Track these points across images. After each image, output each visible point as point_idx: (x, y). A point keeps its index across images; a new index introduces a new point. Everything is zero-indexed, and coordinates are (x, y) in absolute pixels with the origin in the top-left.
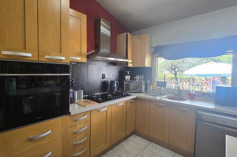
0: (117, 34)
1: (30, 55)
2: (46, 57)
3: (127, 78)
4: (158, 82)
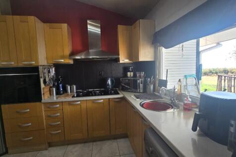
3: (130, 74)
4: (160, 80)
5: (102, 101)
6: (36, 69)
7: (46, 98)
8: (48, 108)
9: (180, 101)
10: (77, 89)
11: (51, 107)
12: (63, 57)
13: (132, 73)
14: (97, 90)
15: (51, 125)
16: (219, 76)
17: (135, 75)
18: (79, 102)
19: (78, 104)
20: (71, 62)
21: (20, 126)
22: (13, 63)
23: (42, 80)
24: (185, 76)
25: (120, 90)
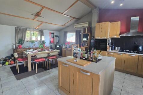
2: (103, 37)
5: (134, 56)
6: (106, 39)
7: (108, 50)
10: (120, 49)
12: (116, 35)
18: (122, 54)
19: (121, 55)
20: (119, 37)
22: (99, 37)
23: (108, 43)
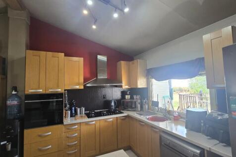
0: (117, 62)
1: (41, 90)
2: (50, 90)
3: (127, 97)
4: (153, 101)
8: (68, 129)
9: (170, 115)
11: (70, 128)
13: (129, 96)
14: (104, 111)
15: (68, 146)
16: (180, 95)
17: (132, 98)
18: (94, 122)
19: (93, 124)
21: (40, 150)
24: (164, 97)
25: (123, 110)
